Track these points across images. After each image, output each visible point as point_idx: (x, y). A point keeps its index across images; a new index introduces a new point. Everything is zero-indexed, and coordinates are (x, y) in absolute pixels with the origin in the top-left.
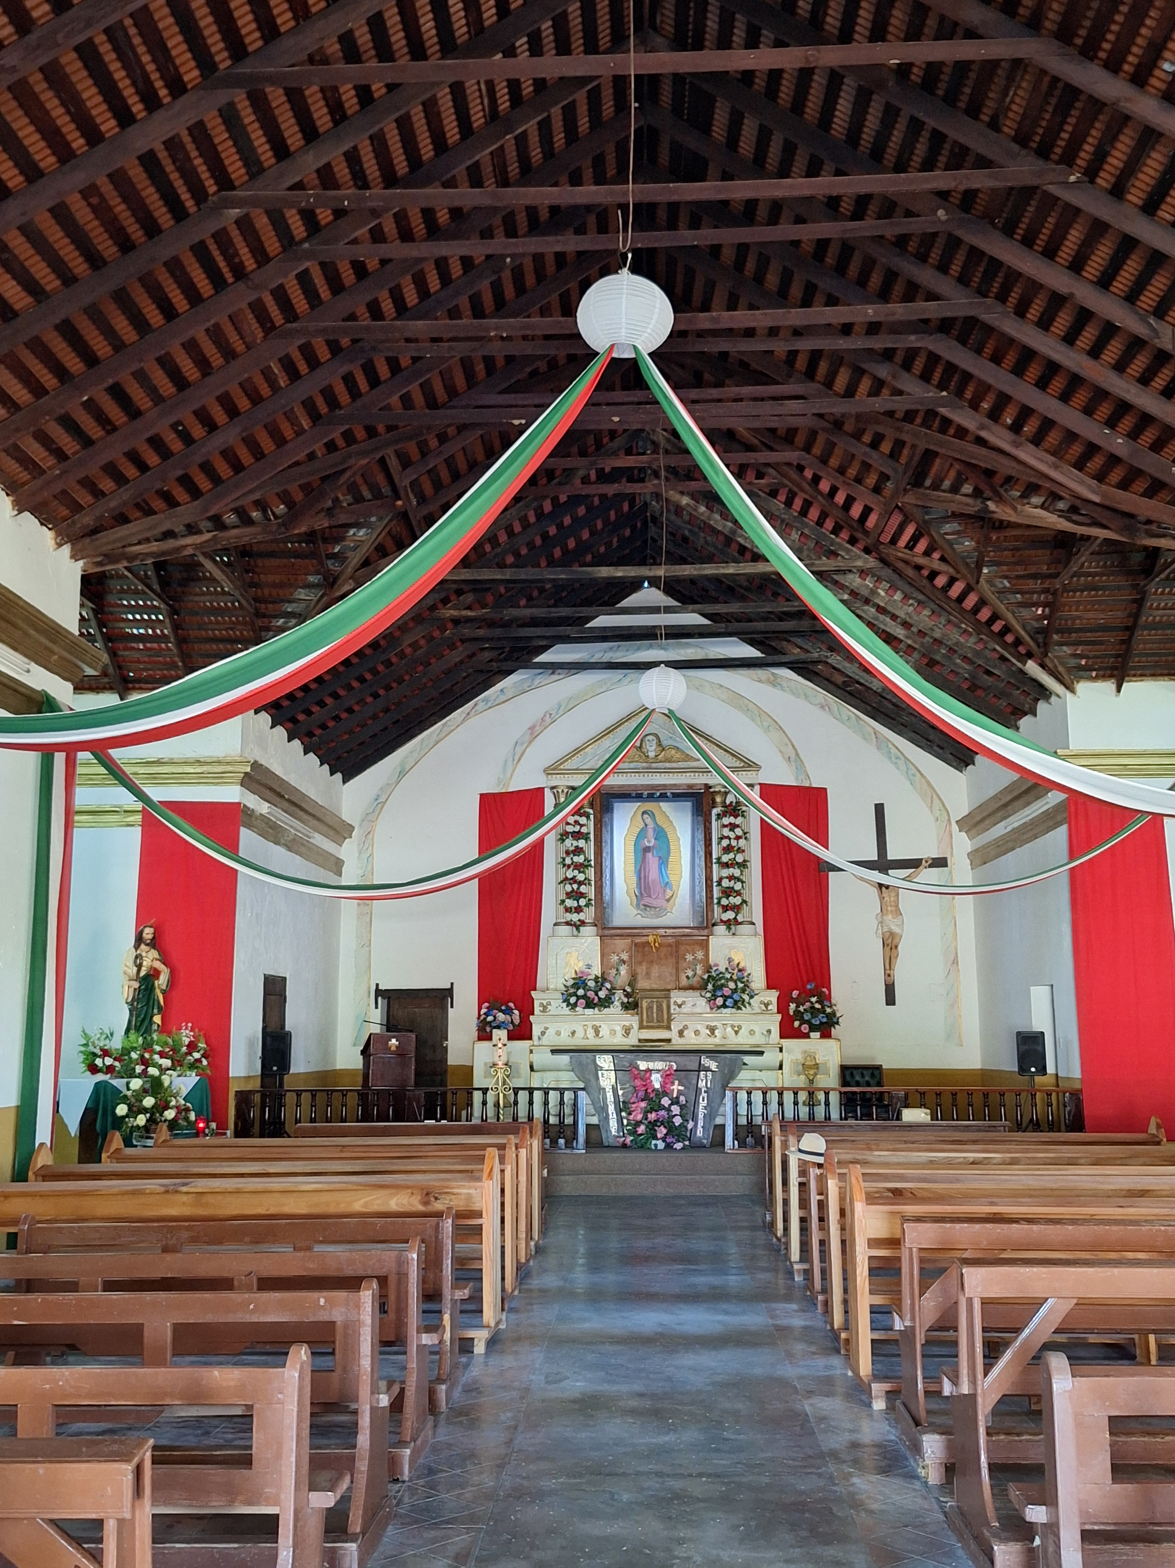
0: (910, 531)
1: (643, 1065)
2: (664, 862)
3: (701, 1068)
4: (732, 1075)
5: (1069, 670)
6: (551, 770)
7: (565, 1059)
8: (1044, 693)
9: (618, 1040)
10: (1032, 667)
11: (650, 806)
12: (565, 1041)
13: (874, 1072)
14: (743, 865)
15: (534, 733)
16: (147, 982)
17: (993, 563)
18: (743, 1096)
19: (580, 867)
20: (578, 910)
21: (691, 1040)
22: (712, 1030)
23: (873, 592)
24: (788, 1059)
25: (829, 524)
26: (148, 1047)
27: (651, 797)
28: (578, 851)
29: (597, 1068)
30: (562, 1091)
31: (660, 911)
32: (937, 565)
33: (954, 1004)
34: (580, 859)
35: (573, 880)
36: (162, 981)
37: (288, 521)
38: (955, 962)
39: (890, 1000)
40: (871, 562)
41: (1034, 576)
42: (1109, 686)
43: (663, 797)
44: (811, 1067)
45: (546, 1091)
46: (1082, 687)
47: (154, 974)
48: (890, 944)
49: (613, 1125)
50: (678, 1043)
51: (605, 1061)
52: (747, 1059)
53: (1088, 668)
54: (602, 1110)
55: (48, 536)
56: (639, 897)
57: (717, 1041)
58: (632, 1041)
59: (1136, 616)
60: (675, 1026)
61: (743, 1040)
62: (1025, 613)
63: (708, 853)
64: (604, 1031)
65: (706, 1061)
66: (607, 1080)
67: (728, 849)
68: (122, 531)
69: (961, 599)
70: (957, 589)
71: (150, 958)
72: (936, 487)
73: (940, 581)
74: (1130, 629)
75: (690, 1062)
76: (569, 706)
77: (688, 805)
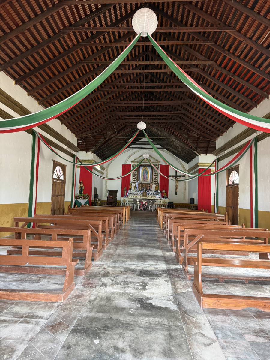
0: (179, 134)
1: (143, 201)
2: (147, 175)
3: (150, 202)
4: (154, 203)
5: (200, 152)
6: (132, 162)
7: (133, 200)
8: (197, 155)
9: (140, 198)
10: (195, 152)
11: (145, 167)
12: (132, 198)
13: (172, 203)
14: (157, 176)
15: (130, 156)
16: (81, 188)
17: (190, 139)
18: (155, 205)
19: (136, 175)
20: (135, 181)
21: (149, 198)
22: (152, 197)
23: (175, 141)
24: (162, 201)
25: (170, 132)
26: (82, 196)
27: (145, 166)
28: (135, 173)
29: (137, 201)
30: (132, 204)
31: (146, 181)
32: (183, 139)
33: (185, 195)
34: (135, 174)
35: (134, 177)
36: (83, 188)
37: (101, 132)
38: (185, 189)
39: (176, 194)
40: (175, 137)
41: (195, 140)
42: (205, 155)
43: (147, 166)
44: (164, 202)
45: (130, 204)
46: (202, 155)
47: (82, 187)
48: (177, 187)
49: (138, 208)
50: (147, 198)
51: (138, 200)
52: (156, 201)
53: (202, 152)
54: (137, 206)
55: (74, 135)
56: (143, 179)
57: (152, 199)
58: (141, 198)
59: (208, 146)
60: (147, 197)
61: (156, 198)
62: (194, 145)
63: (153, 174)
64: (138, 197)
65: (151, 201)
66: (138, 203)
67: (155, 173)
68: (82, 134)
69: (186, 143)
70: (186, 141)
71: (82, 185)
72: (182, 130)
73: (183, 140)
74: (208, 147)
75: (149, 201)
76: (135, 153)
77: (150, 167)
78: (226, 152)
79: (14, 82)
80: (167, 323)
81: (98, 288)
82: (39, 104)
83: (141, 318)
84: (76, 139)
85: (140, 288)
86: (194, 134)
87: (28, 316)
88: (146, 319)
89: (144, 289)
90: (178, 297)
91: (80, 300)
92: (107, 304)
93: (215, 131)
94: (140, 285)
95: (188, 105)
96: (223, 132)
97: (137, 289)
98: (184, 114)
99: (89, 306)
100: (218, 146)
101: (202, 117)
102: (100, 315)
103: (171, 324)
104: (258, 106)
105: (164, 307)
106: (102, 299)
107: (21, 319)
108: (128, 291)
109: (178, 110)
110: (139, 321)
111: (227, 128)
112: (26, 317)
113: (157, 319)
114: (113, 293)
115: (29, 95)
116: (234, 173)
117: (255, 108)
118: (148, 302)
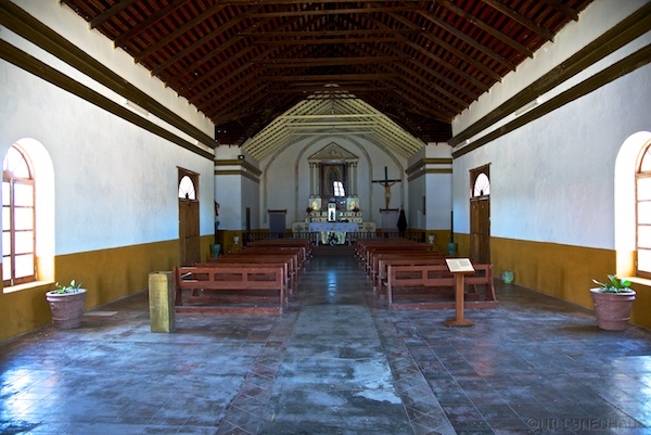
5: (426, 140)
6: (310, 158)
11: (332, 167)
18: (352, 235)
22: (347, 220)
24: (364, 226)
27: (333, 165)
37: (255, 111)
42: (434, 144)
43: (336, 165)
44: (369, 228)
45: (310, 234)
46: (429, 144)
48: (388, 200)
53: (430, 140)
55: (210, 120)
56: (330, 189)
59: (440, 129)
62: (416, 128)
74: (439, 132)
77: (342, 167)
78: (468, 142)
79: (112, 43)
80: (388, 423)
81: (281, 379)
82: (153, 74)
83: (351, 418)
84: (212, 126)
85: (344, 375)
86: (414, 110)
87: (189, 423)
88: (358, 419)
89: (351, 377)
90: (402, 385)
91: (257, 398)
92: (299, 401)
93: (451, 107)
94: (344, 372)
95: (404, 63)
96: (462, 108)
97: (339, 377)
98: (397, 78)
99: (273, 406)
100: (455, 132)
101: (427, 83)
102: (291, 417)
103: (394, 423)
104: (518, 68)
105: (381, 400)
106: (288, 394)
107: (181, 427)
108: (326, 381)
109: (386, 71)
110: (349, 423)
111: (470, 102)
112: (187, 423)
113: (372, 418)
114: (305, 386)
115: (136, 62)
116: (482, 178)
117: (512, 72)
118: (360, 394)
